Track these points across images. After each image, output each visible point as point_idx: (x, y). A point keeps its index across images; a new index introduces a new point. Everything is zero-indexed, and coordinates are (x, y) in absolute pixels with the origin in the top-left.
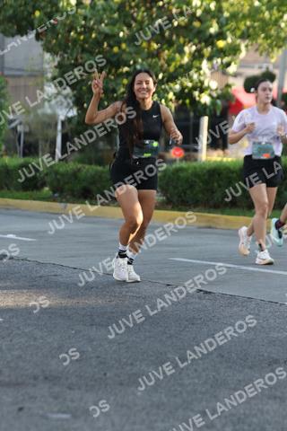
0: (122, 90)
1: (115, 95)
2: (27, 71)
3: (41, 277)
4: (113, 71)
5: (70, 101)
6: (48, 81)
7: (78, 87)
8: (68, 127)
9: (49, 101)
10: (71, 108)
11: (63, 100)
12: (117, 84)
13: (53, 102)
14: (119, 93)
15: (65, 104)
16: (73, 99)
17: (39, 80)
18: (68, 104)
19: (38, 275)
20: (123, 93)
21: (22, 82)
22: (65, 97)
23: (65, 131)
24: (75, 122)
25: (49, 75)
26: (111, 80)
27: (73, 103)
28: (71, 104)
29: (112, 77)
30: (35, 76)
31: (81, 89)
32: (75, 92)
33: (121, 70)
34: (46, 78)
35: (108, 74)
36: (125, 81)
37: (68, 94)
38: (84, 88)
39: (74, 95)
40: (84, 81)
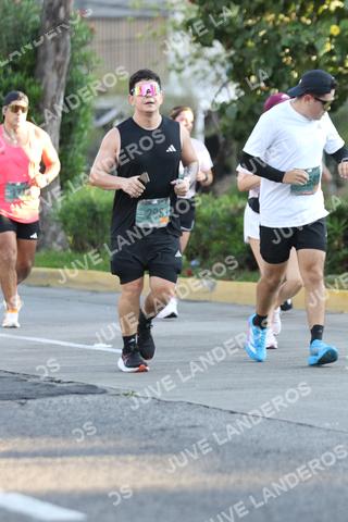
0: (329, 47)
1: (314, 58)
2: (134, 8)
3: (163, 430)
4: (310, 8)
5: (222, 71)
6: (176, 29)
7: (238, 42)
8: (218, 124)
9: (179, 71)
10: (225, 85)
11: (208, 68)
12: (319, 35)
13: (188, 72)
14: (321, 54)
15: (212, 76)
16: (229, 66)
17: (158, 28)
18: (219, 76)
19: (159, 426)
20: (331, 53)
21: (122, 31)
22: (212, 63)
23: (212, 131)
24: (231, 113)
25: (180, 18)
26: (306, 26)
27: (229, 73)
28: (225, 78)
29: (309, 22)
30: (150, 19)
31: (244, 46)
32: (232, 52)
33: (325, 7)
34: (174, 23)
35: (299, 15)
36: (335, 30)
37: (218, 56)
38: (250, 44)
39: (231, 59)
40: (249, 28)
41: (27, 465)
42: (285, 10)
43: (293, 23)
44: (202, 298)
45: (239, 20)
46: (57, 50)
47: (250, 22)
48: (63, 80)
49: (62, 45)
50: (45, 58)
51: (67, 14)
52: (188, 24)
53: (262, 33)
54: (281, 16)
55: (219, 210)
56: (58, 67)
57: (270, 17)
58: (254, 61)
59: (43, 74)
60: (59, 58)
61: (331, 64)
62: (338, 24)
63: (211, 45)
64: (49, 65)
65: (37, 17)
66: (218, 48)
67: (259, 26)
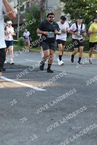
0: (87, 14)
4: (84, 8)
5: (69, 18)
6: (62, 11)
7: (72, 13)
10: (70, 20)
11: (67, 18)
12: (85, 12)
14: (85, 15)
16: (70, 17)
17: (59, 11)
18: (69, 19)
25: (62, 10)
27: (70, 18)
28: (70, 19)
29: (83, 10)
31: (73, 14)
32: (71, 15)
33: (86, 8)
34: (61, 10)
35: (82, 9)
36: (88, 11)
37: (69, 16)
38: (74, 14)
39: (71, 16)
40: (74, 11)
41: (37, 82)
42: (79, 8)
43: (81, 10)
44: (66, 55)
45: (72, 10)
46: (43, 15)
47: (74, 10)
48: (44, 20)
49: (43, 14)
50: (41, 16)
51: (44, 9)
52: (64, 11)
53: (76, 12)
54: (79, 9)
55: (69, 41)
56: (43, 18)
57: (77, 9)
58: (75, 16)
59: (40, 19)
60: (43, 16)
61: (87, 17)
62: (88, 10)
63: (67, 14)
64: (41, 17)
65: (39, 10)
66: (68, 14)
67: (75, 11)
